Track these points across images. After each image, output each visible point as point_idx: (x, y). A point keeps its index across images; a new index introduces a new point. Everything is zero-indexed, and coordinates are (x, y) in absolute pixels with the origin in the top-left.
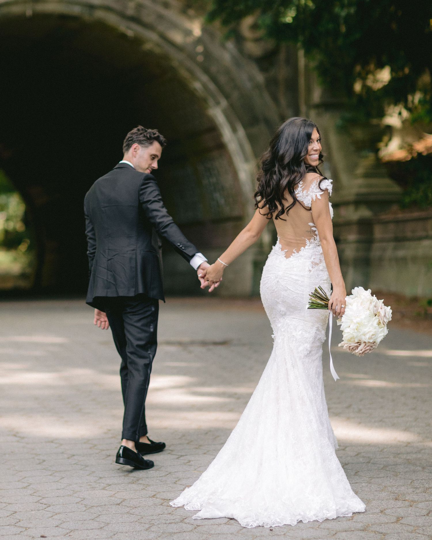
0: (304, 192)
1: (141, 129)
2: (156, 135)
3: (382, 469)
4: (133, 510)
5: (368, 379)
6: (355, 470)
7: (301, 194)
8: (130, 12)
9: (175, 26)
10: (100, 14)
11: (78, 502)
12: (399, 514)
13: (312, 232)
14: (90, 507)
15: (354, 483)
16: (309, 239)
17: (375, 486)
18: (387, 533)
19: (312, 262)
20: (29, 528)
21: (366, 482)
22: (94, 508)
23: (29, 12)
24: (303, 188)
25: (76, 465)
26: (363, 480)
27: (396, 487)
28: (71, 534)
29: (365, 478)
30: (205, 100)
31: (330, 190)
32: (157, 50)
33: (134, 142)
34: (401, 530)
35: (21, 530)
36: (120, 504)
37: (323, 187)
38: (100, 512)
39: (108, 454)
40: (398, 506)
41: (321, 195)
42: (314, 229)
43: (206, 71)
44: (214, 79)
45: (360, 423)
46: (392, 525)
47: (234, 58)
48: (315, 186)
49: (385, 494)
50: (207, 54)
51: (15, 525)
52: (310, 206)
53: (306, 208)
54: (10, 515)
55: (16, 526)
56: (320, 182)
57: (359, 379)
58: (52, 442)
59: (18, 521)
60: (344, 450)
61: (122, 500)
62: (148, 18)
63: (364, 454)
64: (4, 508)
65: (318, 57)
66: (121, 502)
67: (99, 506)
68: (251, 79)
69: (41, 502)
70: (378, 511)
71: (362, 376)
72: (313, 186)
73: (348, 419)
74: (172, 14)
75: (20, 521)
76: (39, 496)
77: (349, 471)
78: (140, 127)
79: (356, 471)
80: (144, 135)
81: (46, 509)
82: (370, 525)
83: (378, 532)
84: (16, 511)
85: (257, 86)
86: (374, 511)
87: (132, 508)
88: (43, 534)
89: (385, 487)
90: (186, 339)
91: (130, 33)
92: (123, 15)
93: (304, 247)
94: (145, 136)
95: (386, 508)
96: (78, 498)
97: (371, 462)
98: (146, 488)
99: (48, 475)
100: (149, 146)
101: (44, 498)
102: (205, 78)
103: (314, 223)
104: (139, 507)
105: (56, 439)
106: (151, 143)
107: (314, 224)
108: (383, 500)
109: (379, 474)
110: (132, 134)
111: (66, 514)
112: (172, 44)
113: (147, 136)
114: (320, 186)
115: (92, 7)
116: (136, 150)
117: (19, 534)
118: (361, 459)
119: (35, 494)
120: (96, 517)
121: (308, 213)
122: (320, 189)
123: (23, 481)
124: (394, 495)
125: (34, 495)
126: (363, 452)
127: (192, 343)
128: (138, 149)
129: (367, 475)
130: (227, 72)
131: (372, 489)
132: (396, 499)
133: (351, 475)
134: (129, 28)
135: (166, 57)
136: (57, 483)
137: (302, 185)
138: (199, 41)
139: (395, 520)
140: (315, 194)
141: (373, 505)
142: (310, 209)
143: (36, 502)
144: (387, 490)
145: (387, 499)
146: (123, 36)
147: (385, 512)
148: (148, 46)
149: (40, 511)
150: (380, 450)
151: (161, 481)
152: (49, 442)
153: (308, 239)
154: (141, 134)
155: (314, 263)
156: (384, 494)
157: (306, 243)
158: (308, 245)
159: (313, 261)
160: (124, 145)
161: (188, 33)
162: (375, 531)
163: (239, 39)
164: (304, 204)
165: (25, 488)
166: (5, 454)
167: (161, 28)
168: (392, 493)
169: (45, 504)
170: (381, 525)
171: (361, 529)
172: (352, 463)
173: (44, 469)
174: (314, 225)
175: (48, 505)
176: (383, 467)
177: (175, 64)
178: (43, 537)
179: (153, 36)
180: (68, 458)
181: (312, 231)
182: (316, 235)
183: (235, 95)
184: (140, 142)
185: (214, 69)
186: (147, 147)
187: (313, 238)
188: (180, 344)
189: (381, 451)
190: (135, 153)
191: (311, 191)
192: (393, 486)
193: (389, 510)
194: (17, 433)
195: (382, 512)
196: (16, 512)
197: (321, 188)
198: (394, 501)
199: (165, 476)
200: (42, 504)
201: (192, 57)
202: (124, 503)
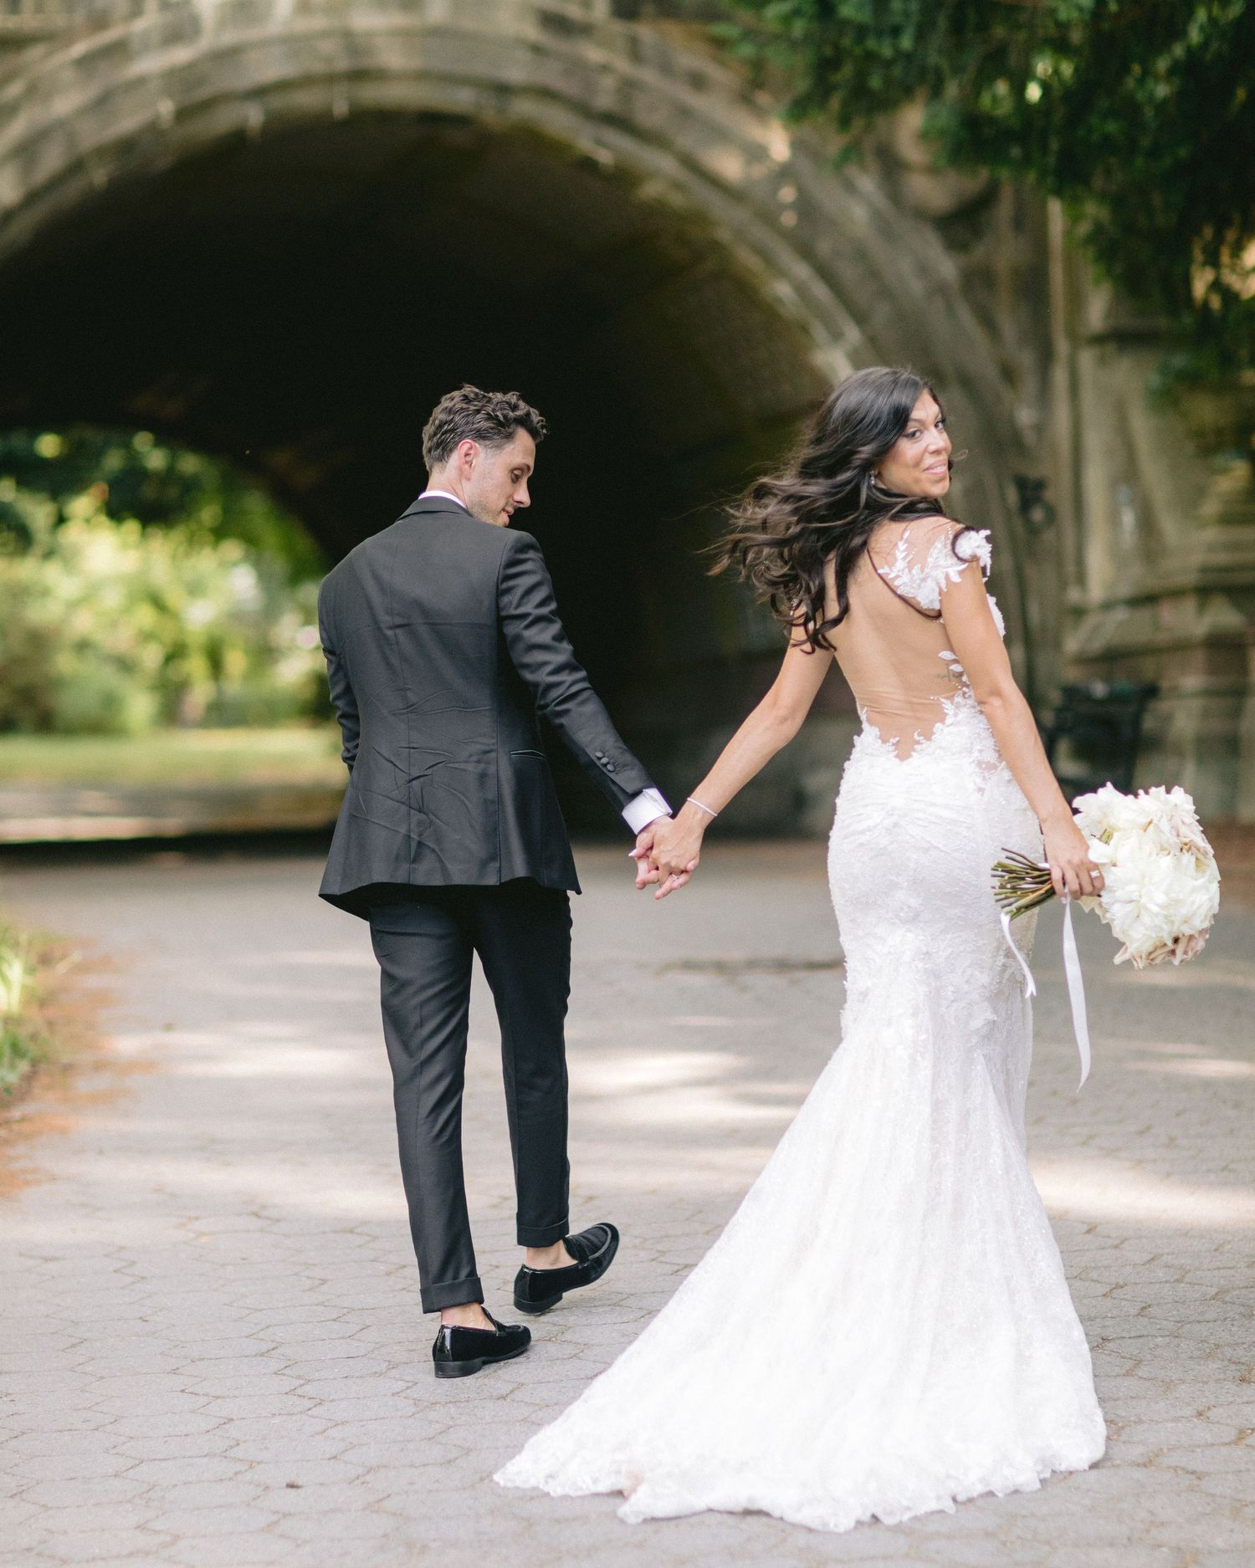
0: (914, 571)
1: (472, 395)
2: (518, 413)
3: (1214, 1299)
4: (541, 1414)
5: (1203, 1057)
6: (1141, 1302)
7: (905, 578)
8: (605, 100)
9: (720, 135)
10: (525, 109)
11: (397, 1393)
12: (1247, 1420)
13: (954, 676)
14: (427, 1407)
15: (1134, 1337)
16: (951, 698)
17: (1188, 1345)
18: (1207, 1473)
19: (979, 764)
20: (259, 1463)
21: (1168, 1334)
22: (437, 1408)
23: (341, 108)
24: (908, 559)
25: (404, 1292)
26: (1160, 1329)
27: (1245, 1346)
28: (368, 1478)
29: (1165, 1322)
30: (804, 329)
31: (986, 560)
32: (676, 200)
33: (462, 435)
34: (1246, 1463)
35: (238, 1470)
36: (507, 1395)
37: (965, 551)
38: (452, 1418)
39: (494, 1263)
40: (1245, 1399)
41: (961, 573)
42: (956, 668)
43: (806, 252)
44: (825, 273)
45: (1168, 1175)
46: (1224, 1450)
47: (876, 215)
48: (941, 551)
49: (1215, 1366)
50: (806, 207)
51: (224, 1454)
52: (937, 606)
53: (927, 613)
54: (214, 1429)
55: (226, 1457)
56: (956, 537)
57: (1182, 1056)
58: (351, 1232)
59: (232, 1443)
60: (1116, 1247)
61: (515, 1385)
62: (649, 117)
63: (1170, 1257)
64: (202, 1410)
65: (1094, 210)
66: (512, 1392)
67: (450, 1402)
68: (923, 269)
69: (299, 1391)
70: (1189, 1411)
71: (1189, 1048)
72: (936, 551)
73: (1139, 1162)
74: (714, 106)
75: (238, 1444)
76: (299, 1377)
77: (1123, 1303)
78: (469, 390)
79: (1144, 1305)
80: (488, 414)
81: (310, 1412)
82: (1165, 1450)
83: (1183, 1469)
84: (231, 1417)
85: (939, 289)
86: (1180, 1414)
87: (537, 1407)
88: (293, 1479)
89: (1217, 1346)
90: (736, 954)
91: (604, 157)
92: (584, 110)
93: (942, 721)
94: (489, 417)
95: (1213, 1403)
96: (400, 1382)
97: (1187, 1279)
98: (581, 1354)
99: (329, 1320)
100: (504, 444)
101: (309, 1380)
102: (802, 271)
103: (952, 649)
104: (556, 1404)
105: (364, 1223)
106: (510, 436)
107: (955, 654)
108: (1207, 1383)
109: (1203, 1313)
110: (450, 411)
111: (361, 1423)
112: (714, 181)
113: (497, 416)
114: (957, 551)
115: (503, 90)
116: (468, 459)
117: (230, 1479)
118: (1160, 1273)
119: (287, 1371)
120: (439, 1431)
121: (934, 625)
122: (956, 559)
123: (261, 1335)
124: (1238, 1368)
125: (284, 1375)
126: (1168, 1254)
127: (752, 965)
128: (476, 455)
129: (1173, 1316)
130: (861, 255)
131: (1182, 1353)
132: (1242, 1380)
133: (1129, 1316)
134: (600, 142)
135: (699, 217)
136: (348, 1340)
137: (904, 554)
138: (785, 173)
139: (1233, 1438)
140: (943, 573)
141: (1178, 1396)
142: (939, 615)
143: (286, 1393)
144: (1220, 1356)
145: (1217, 1381)
146: (588, 165)
147: (1210, 1414)
148: (651, 190)
149: (294, 1418)
150: (1214, 1248)
151: (624, 1335)
152: (344, 1231)
153: (947, 698)
154: (478, 411)
155: (984, 766)
156: (1213, 1366)
157: (946, 711)
158: (951, 713)
159: (979, 758)
160: (426, 445)
161: (756, 153)
162: (1176, 1467)
163: (891, 166)
164: (919, 603)
165: (262, 1355)
166: (223, 1265)
167: (685, 141)
168: (1234, 1363)
169: (310, 1398)
170: (1193, 1451)
171: (1140, 1461)
172: (1135, 1283)
173: (322, 1304)
174: (954, 657)
175: (318, 1401)
176: (1217, 1294)
177: (723, 235)
178: (291, 1486)
179: (665, 164)
180: (388, 1274)
181: (951, 674)
182: (965, 685)
183: (882, 314)
184: (480, 435)
185: (824, 247)
186: (499, 447)
187: (961, 692)
188: (720, 967)
189: (1216, 1250)
190: (467, 466)
191: (931, 565)
192: (1237, 1344)
193: (1221, 1409)
194: (264, 1207)
195: (1200, 1414)
196: (232, 1420)
197: (960, 555)
198: (1237, 1386)
199: (636, 1321)
200: (304, 1397)
201: (768, 216)
202: (518, 1395)
